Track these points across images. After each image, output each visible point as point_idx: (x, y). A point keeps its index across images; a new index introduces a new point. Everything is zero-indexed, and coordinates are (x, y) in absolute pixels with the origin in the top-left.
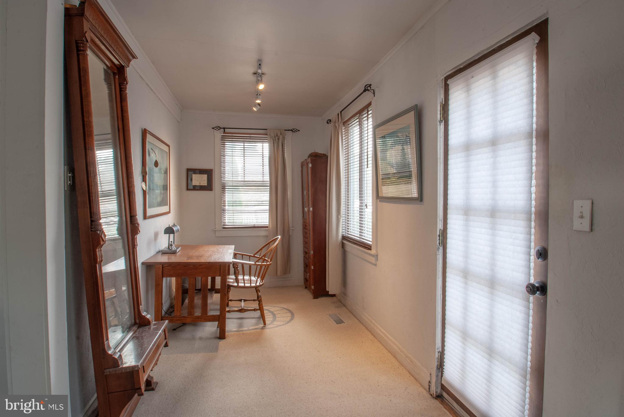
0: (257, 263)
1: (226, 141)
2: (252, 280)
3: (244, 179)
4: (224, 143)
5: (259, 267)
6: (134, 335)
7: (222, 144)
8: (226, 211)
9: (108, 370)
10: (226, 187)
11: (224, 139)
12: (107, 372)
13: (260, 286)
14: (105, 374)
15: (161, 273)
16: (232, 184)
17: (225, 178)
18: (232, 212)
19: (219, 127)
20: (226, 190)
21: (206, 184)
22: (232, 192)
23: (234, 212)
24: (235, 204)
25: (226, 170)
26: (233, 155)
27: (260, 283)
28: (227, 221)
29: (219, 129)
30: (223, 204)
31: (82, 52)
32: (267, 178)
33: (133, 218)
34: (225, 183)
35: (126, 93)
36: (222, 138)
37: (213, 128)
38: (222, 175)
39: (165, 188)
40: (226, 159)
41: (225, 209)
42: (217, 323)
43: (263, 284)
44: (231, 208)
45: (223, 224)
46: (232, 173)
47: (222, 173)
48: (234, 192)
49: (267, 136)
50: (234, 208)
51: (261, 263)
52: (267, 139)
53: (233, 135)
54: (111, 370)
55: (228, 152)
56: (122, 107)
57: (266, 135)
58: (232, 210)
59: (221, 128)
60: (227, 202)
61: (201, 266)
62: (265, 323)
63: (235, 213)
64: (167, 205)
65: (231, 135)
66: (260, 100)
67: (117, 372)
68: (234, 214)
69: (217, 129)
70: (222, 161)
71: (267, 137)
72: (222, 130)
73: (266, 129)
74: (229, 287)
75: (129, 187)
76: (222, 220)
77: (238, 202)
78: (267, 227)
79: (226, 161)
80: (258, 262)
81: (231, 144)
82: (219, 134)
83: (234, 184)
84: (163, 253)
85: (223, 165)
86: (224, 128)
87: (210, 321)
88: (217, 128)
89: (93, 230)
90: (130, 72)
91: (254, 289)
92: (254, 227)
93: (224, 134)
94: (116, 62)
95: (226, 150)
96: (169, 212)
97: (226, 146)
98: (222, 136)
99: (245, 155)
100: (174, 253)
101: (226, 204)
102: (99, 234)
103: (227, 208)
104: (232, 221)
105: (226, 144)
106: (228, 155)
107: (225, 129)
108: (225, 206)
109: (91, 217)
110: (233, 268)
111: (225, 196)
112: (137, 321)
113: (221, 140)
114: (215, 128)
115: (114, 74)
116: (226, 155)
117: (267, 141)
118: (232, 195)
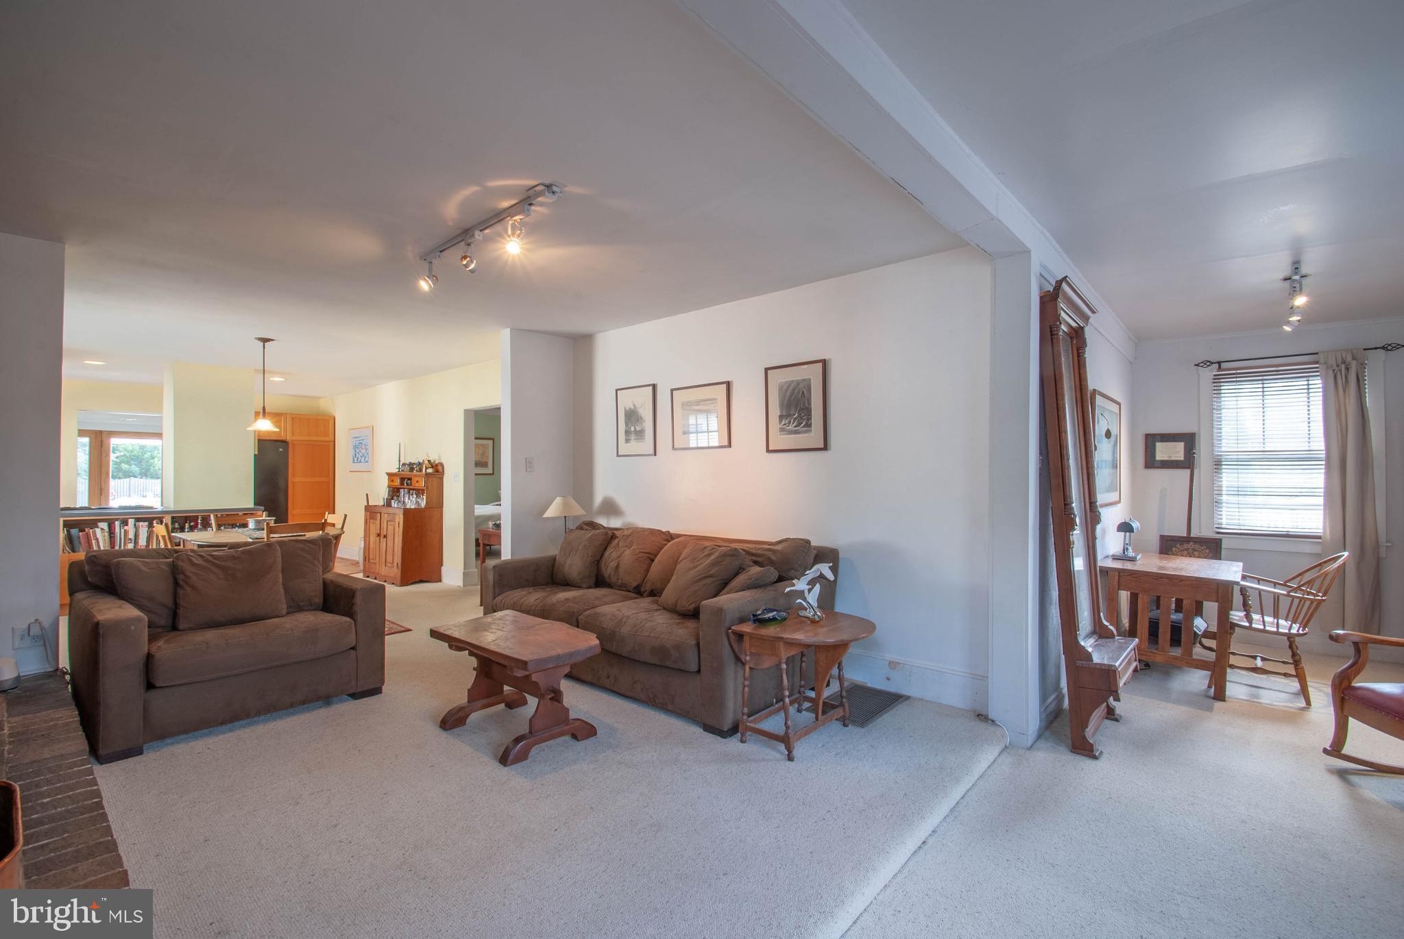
0: (1291, 594)
1: (1222, 384)
2: (1280, 624)
3: (1264, 447)
4: (1219, 388)
5: (1296, 602)
6: (1096, 643)
7: (1214, 390)
8: (1224, 504)
9: (1081, 662)
10: (1223, 463)
11: (1217, 380)
12: (1079, 663)
13: (1298, 635)
14: (1077, 665)
15: (1116, 583)
16: (1236, 457)
17: (1220, 447)
18: (1237, 506)
19: (1209, 362)
20: (1223, 467)
21: (1182, 458)
22: (1236, 471)
23: (1240, 506)
24: (1239, 492)
25: (1223, 434)
26: (1238, 406)
27: (1298, 631)
28: (1224, 521)
29: (1208, 366)
30: (1216, 492)
31: (1055, 336)
32: (1319, 444)
33: (1093, 505)
34: (1221, 455)
35: (1085, 357)
36: (1214, 379)
37: (1195, 365)
38: (1215, 442)
39: (1115, 465)
40: (1223, 414)
41: (1221, 500)
42: (1209, 673)
43: (1306, 634)
44: (1235, 499)
45: (1217, 526)
46: (1236, 438)
47: (1212, 440)
48: (1240, 471)
49: (1318, 365)
50: (1241, 498)
51: (1301, 596)
52: (1318, 372)
53: (1238, 371)
54: (1084, 662)
55: (1226, 403)
56: (1080, 374)
57: (1317, 363)
58: (1237, 502)
59: (1213, 363)
60: (1224, 489)
61: (1183, 582)
62: (1308, 702)
63: (1241, 508)
64: (1117, 490)
65: (1235, 372)
66: (1298, 316)
67: (1091, 666)
68: (1240, 510)
69: (1206, 366)
70: (1215, 419)
71: (1318, 368)
72: (1217, 365)
73: (1317, 353)
74: (1233, 626)
75: (1088, 468)
76: (1215, 519)
77: (1249, 489)
78: (1319, 537)
79: (1223, 418)
80: (1296, 593)
81: (1235, 387)
82: (1208, 373)
83: (1240, 457)
84: (1115, 558)
85: (1218, 425)
86: (1219, 363)
87: (1197, 667)
88: (1205, 364)
89: (1067, 513)
90: (1088, 332)
91: (1286, 638)
92: (1287, 536)
93: (1218, 371)
94: (1074, 324)
95: (1223, 399)
96: (1119, 502)
97: (1222, 391)
98: (1215, 375)
99: (1265, 405)
100: (1133, 560)
101: (1224, 493)
102: (1073, 519)
103: (1224, 498)
104: (1238, 521)
105: (1222, 388)
106: (1227, 407)
107: (1222, 364)
108: (1221, 495)
109: (1064, 501)
110: (1241, 596)
111: (1221, 478)
112: (1097, 630)
113: (1214, 383)
114: (1200, 365)
115: (1072, 338)
116: (1222, 407)
117: (1318, 374)
118: (1236, 475)
